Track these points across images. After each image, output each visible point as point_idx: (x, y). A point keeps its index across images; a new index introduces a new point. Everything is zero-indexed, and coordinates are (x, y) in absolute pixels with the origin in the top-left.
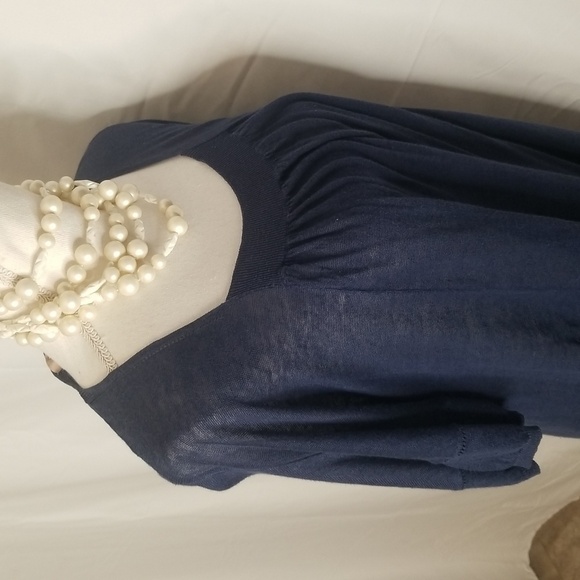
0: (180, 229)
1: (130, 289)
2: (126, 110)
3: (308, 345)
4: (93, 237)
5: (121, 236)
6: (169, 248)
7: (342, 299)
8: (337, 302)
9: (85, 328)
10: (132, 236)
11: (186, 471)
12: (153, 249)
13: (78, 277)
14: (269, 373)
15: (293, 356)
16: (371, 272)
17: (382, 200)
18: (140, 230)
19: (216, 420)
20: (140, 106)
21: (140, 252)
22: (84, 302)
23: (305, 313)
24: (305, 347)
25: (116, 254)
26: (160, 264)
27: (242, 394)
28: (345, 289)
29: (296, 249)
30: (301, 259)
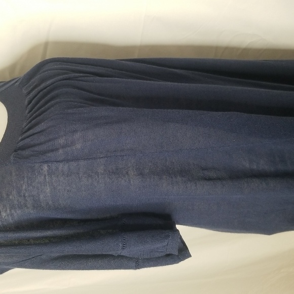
3: (27, 195)
7: (45, 167)
8: (42, 169)
15: (16, 202)
16: (61, 151)
17: (70, 111)
23: (23, 177)
24: (24, 196)
28: (46, 162)
29: (21, 144)
30: (23, 148)
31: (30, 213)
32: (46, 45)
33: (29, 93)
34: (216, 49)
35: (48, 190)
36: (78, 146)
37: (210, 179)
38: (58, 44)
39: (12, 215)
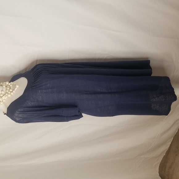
0: (17, 86)
1: (9, 96)
2: (17, 73)
3: (35, 98)
4: (4, 90)
5: (8, 89)
6: (16, 89)
7: (40, 91)
9: (4, 103)
10: (10, 88)
11: (18, 119)
12: (13, 90)
13: (2, 95)
14: (28, 103)
15: (32, 100)
16: (44, 86)
18: (12, 88)
19: (19, 110)
20: (20, 72)
21: (11, 91)
22: (3, 99)
23: (34, 94)
25: (8, 91)
26: (14, 92)
27: (24, 106)
28: (40, 89)
29: (33, 85)
30: (33, 87)
31: (36, 104)
32: (37, 61)
33: (33, 74)
34: (95, 59)
35: (41, 97)
36: (49, 85)
37: (87, 94)
38: (40, 60)
39: (31, 104)
